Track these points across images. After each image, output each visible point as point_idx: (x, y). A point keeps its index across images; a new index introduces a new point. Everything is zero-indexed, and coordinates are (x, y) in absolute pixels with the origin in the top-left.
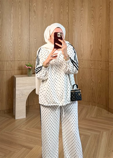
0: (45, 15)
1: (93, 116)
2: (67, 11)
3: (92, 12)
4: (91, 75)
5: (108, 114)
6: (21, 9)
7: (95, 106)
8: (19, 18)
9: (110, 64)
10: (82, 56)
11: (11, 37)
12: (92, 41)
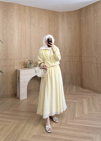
0: (40, 27)
1: (74, 91)
2: (54, 24)
3: (70, 25)
4: (70, 66)
6: (25, 23)
7: (74, 85)
8: (24, 29)
10: (64, 54)
11: (19, 42)
12: (70, 44)
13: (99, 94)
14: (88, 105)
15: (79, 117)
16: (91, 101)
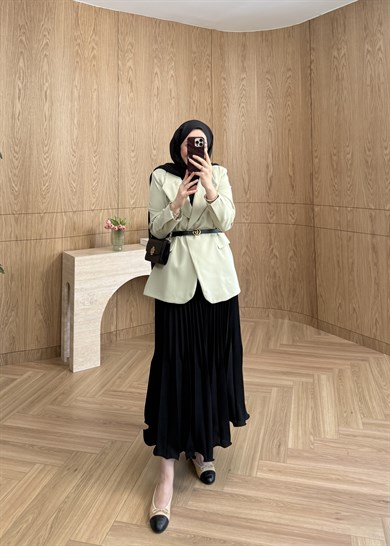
0: (155, 91)
1: (285, 342)
2: (208, 80)
3: (269, 83)
5: (320, 334)
6: (97, 76)
8: (92, 98)
9: (317, 209)
10: (246, 193)
11: (75, 148)
12: (270, 155)
13: (379, 356)
14: (340, 397)
15: (300, 447)
16: (349, 384)
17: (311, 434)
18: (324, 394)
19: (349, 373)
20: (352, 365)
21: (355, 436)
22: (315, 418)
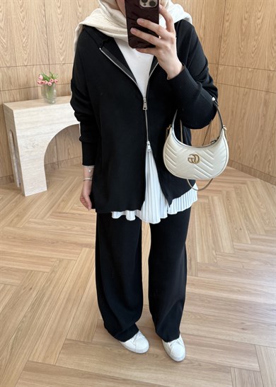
13: (254, 180)
14: (230, 216)
15: (207, 262)
16: (235, 204)
17: (213, 249)
18: (218, 212)
19: (233, 195)
20: (236, 188)
21: (246, 251)
22: (214, 235)
